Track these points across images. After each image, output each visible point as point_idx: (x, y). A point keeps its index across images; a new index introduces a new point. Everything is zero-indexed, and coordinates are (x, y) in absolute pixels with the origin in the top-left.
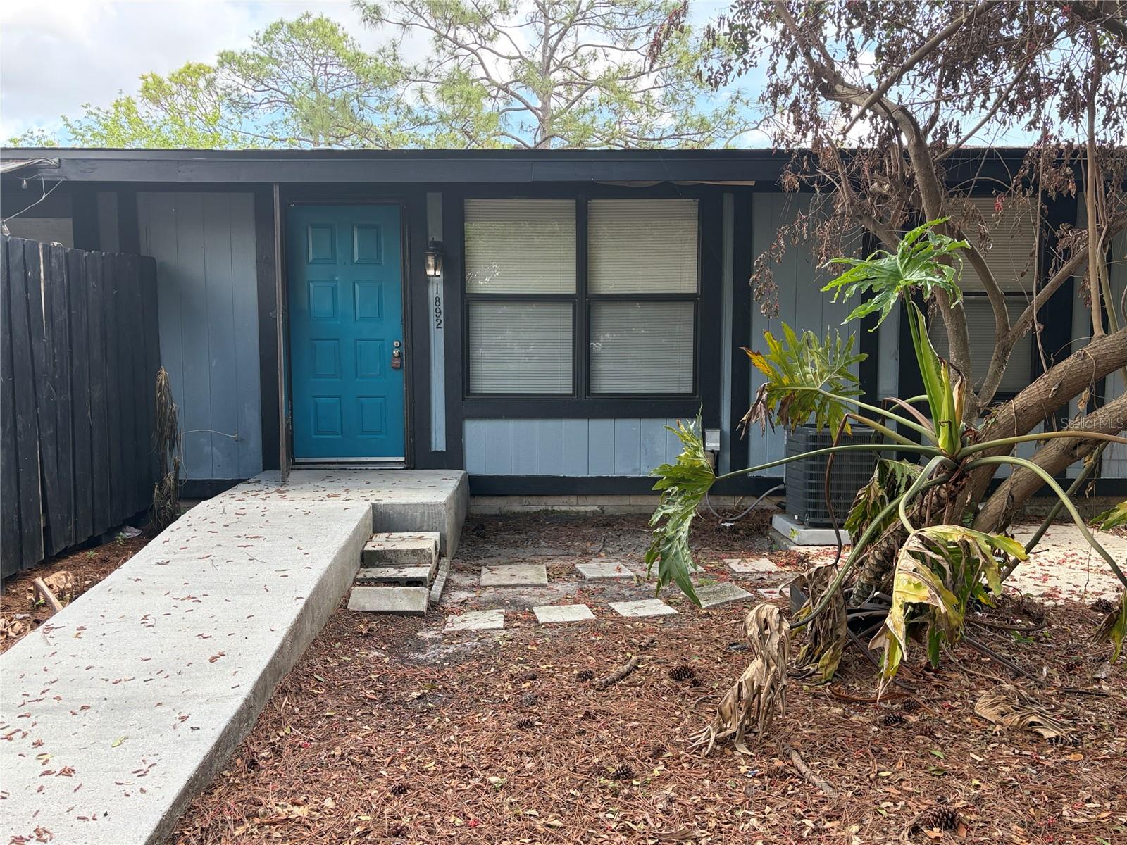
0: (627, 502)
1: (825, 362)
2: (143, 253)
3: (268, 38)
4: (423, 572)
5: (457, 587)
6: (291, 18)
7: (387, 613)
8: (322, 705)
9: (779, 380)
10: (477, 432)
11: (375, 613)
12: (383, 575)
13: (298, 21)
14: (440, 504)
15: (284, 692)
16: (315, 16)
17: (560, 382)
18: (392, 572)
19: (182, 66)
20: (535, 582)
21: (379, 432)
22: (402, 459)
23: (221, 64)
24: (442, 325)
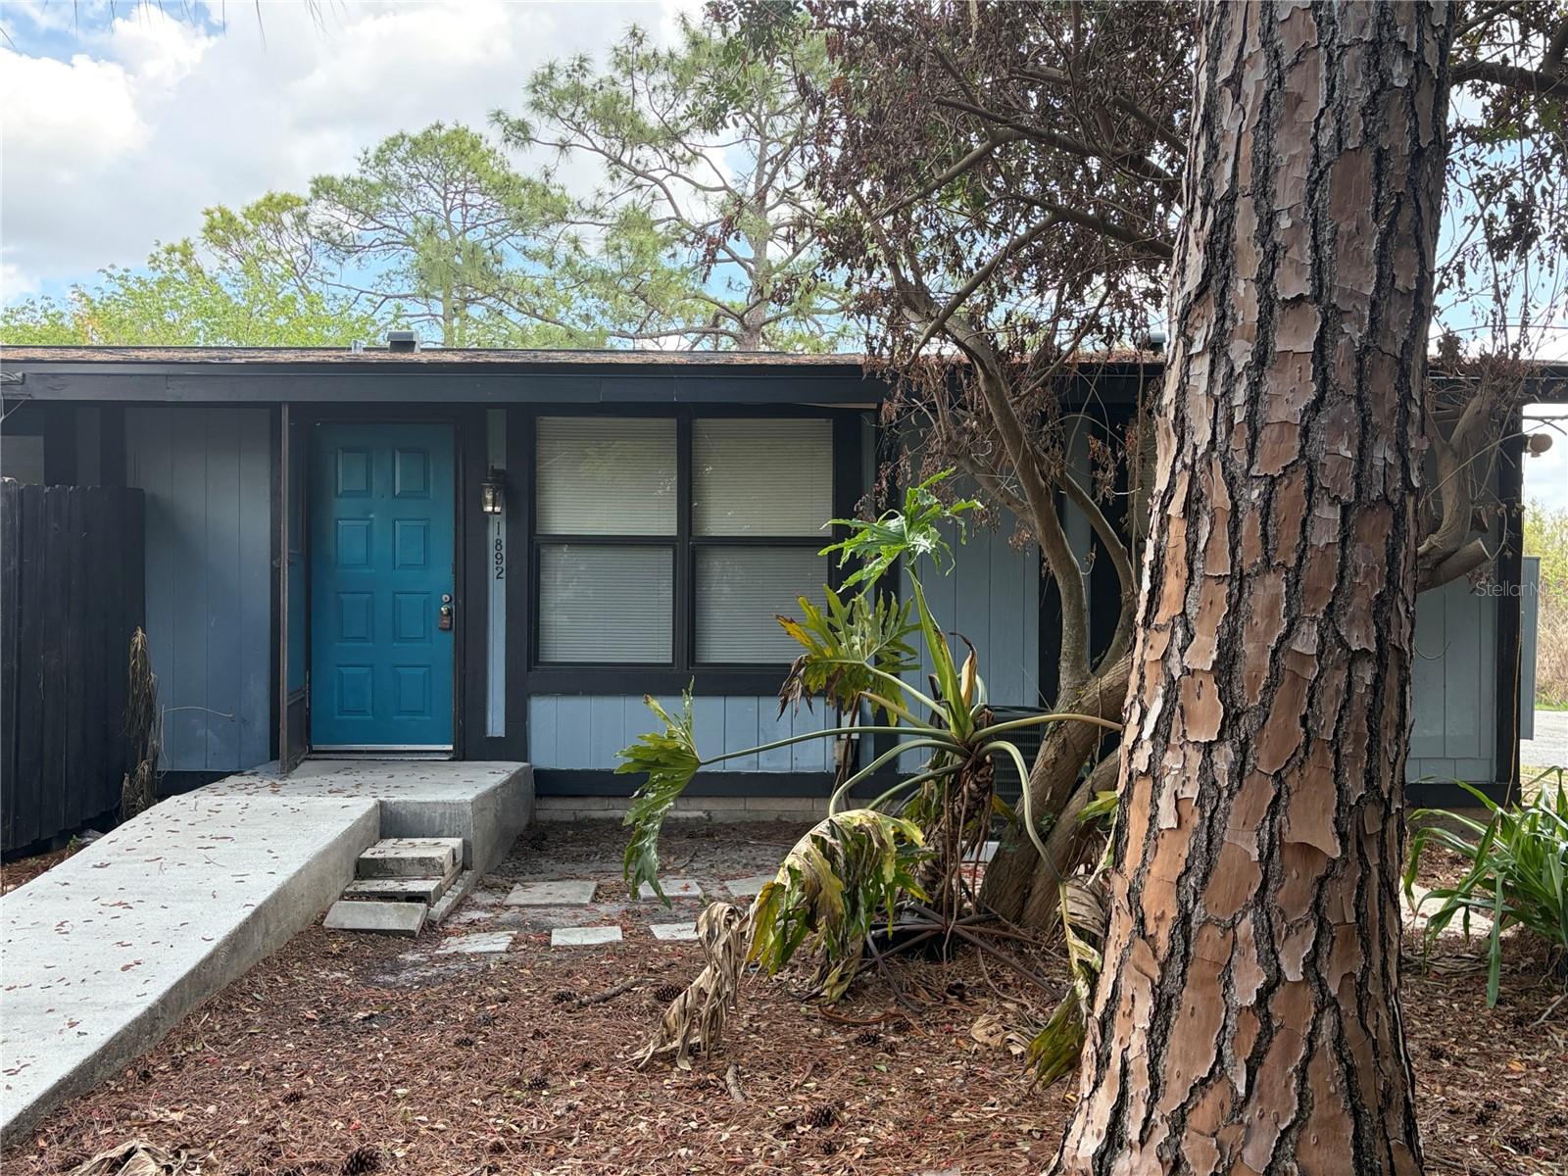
0: (741, 806)
1: (873, 633)
2: (130, 485)
3: (381, 159)
4: (429, 886)
5: (477, 907)
6: (415, 132)
7: (369, 932)
8: (248, 1023)
9: (819, 651)
10: (544, 711)
11: (354, 931)
12: (378, 889)
13: (425, 134)
14: (466, 802)
15: (209, 1008)
16: (449, 126)
17: (656, 647)
18: (391, 885)
19: (260, 197)
20: (573, 901)
21: (421, 713)
22: (450, 747)
23: (316, 194)
24: (503, 575)
